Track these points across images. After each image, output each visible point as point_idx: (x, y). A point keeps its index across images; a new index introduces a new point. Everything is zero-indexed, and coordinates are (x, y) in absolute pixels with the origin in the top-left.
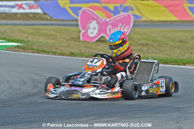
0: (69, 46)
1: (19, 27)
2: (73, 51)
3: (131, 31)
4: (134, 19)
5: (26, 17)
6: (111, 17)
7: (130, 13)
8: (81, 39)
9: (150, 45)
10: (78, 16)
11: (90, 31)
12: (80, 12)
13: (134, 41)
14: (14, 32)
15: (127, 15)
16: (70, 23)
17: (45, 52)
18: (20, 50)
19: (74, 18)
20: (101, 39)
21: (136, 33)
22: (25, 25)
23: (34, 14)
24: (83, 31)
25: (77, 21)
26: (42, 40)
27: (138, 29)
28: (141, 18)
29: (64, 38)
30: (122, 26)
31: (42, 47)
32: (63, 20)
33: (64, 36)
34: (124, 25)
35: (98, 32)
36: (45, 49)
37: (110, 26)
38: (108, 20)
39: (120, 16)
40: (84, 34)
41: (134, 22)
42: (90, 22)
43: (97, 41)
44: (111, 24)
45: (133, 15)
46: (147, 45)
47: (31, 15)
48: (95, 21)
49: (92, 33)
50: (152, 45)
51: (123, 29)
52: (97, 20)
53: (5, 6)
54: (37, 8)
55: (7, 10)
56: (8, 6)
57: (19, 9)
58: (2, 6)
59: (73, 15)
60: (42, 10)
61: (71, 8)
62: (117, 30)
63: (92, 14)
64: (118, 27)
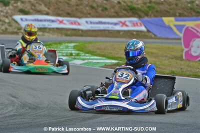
0: (170, 65)
1: (120, 44)
2: (174, 70)
5: (129, 34)
8: (184, 57)
14: (114, 49)
16: (174, 41)
23: (137, 31)
24: (186, 50)
25: (180, 39)
33: (166, 54)
40: (187, 53)
42: (193, 39)
47: (135, 33)
48: (199, 39)
49: (195, 52)
53: (108, 23)
54: (141, 25)
55: (110, 27)
56: (112, 24)
57: (122, 26)
58: (105, 23)
59: (178, 33)
60: (146, 27)
61: (175, 26)
63: (196, 32)
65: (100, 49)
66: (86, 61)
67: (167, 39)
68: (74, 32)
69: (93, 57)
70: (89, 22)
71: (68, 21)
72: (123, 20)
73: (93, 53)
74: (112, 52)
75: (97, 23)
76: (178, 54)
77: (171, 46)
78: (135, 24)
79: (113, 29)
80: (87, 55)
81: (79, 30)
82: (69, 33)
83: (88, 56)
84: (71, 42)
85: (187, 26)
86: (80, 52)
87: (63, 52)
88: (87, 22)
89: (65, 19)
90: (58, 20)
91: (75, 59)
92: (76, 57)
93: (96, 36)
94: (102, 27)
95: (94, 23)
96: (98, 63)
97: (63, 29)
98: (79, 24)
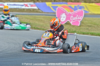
1: (25, 16)
3: (83, 19)
4: (84, 12)
5: (29, 11)
6: (73, 11)
7: (83, 10)
9: (93, 26)
10: (56, 11)
12: (57, 9)
13: (84, 24)
14: (23, 18)
15: (81, 11)
16: (51, 14)
17: (39, 29)
19: (54, 11)
20: (67, 23)
21: (85, 20)
22: (29, 15)
25: (55, 13)
26: (37, 22)
27: (86, 18)
28: (88, 12)
29: (48, 22)
30: (78, 16)
31: (37, 26)
32: (48, 13)
33: (48, 21)
34: (79, 16)
35: (66, 19)
36: (38, 27)
37: (72, 16)
38: (71, 13)
41: (85, 14)
43: (65, 24)
44: (73, 15)
45: (84, 11)
46: (91, 26)
47: (32, 10)
48: (64, 14)
50: (94, 26)
51: (79, 18)
54: (35, 6)
56: (20, 5)
57: (26, 6)
58: (17, 5)
60: (37, 7)
61: (52, 6)
62: (76, 18)
63: (63, 10)
64: (76, 17)
70: (9, 5)
74: (21, 20)
75: (13, 5)
78: (32, 6)
79: (21, 8)
94: (15, 7)
98: (4, 5)
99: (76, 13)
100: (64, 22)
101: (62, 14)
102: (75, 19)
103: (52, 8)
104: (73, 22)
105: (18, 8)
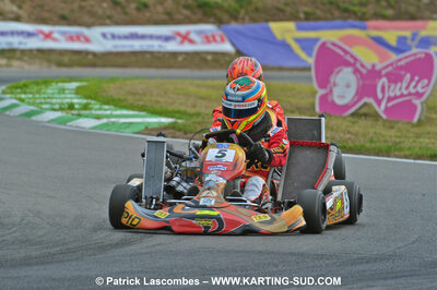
1: (178, 82)
3: (433, 90)
5: (196, 61)
7: (432, 50)
8: (317, 109)
11: (336, 92)
12: (316, 48)
15: (423, 56)
16: (296, 73)
18: (178, 133)
20: (364, 110)
22: (193, 78)
23: (215, 54)
24: (321, 92)
25: (308, 69)
30: (412, 79)
34: (417, 78)
38: (379, 66)
39: (406, 57)
40: (324, 99)
42: (336, 70)
43: (353, 115)
44: (387, 75)
47: (209, 57)
48: (350, 69)
49: (342, 97)
51: (415, 87)
52: (353, 65)
53: (151, 37)
54: (223, 40)
55: (155, 46)
56: (159, 38)
57: (182, 42)
58: (143, 37)
59: (303, 55)
60: (233, 45)
61: (298, 40)
62: (400, 89)
63: (342, 53)
64: (401, 81)
65: (134, 94)
66: (105, 121)
67: (281, 69)
68: (76, 58)
69: (118, 112)
70: (109, 36)
71: (63, 33)
72: (183, 29)
73: (119, 103)
74: (159, 99)
75: (126, 37)
76: (304, 102)
77: (290, 84)
78: (209, 39)
79: (162, 50)
80: (107, 107)
81: (87, 53)
82: (66, 59)
83: (108, 110)
84: (71, 79)
85: (323, 40)
86: (89, 101)
87: (54, 101)
88: (104, 35)
89: (57, 30)
90: (42, 32)
91: (79, 115)
92: (82, 112)
93: (124, 66)
94: (137, 45)
95: (120, 37)
96: (131, 123)
97: (51, 51)
98: (87, 40)
99: (399, 64)
100: (346, 107)
101: (339, 71)
102: (395, 90)
103: (296, 48)
104: (390, 105)
105: (151, 49)
